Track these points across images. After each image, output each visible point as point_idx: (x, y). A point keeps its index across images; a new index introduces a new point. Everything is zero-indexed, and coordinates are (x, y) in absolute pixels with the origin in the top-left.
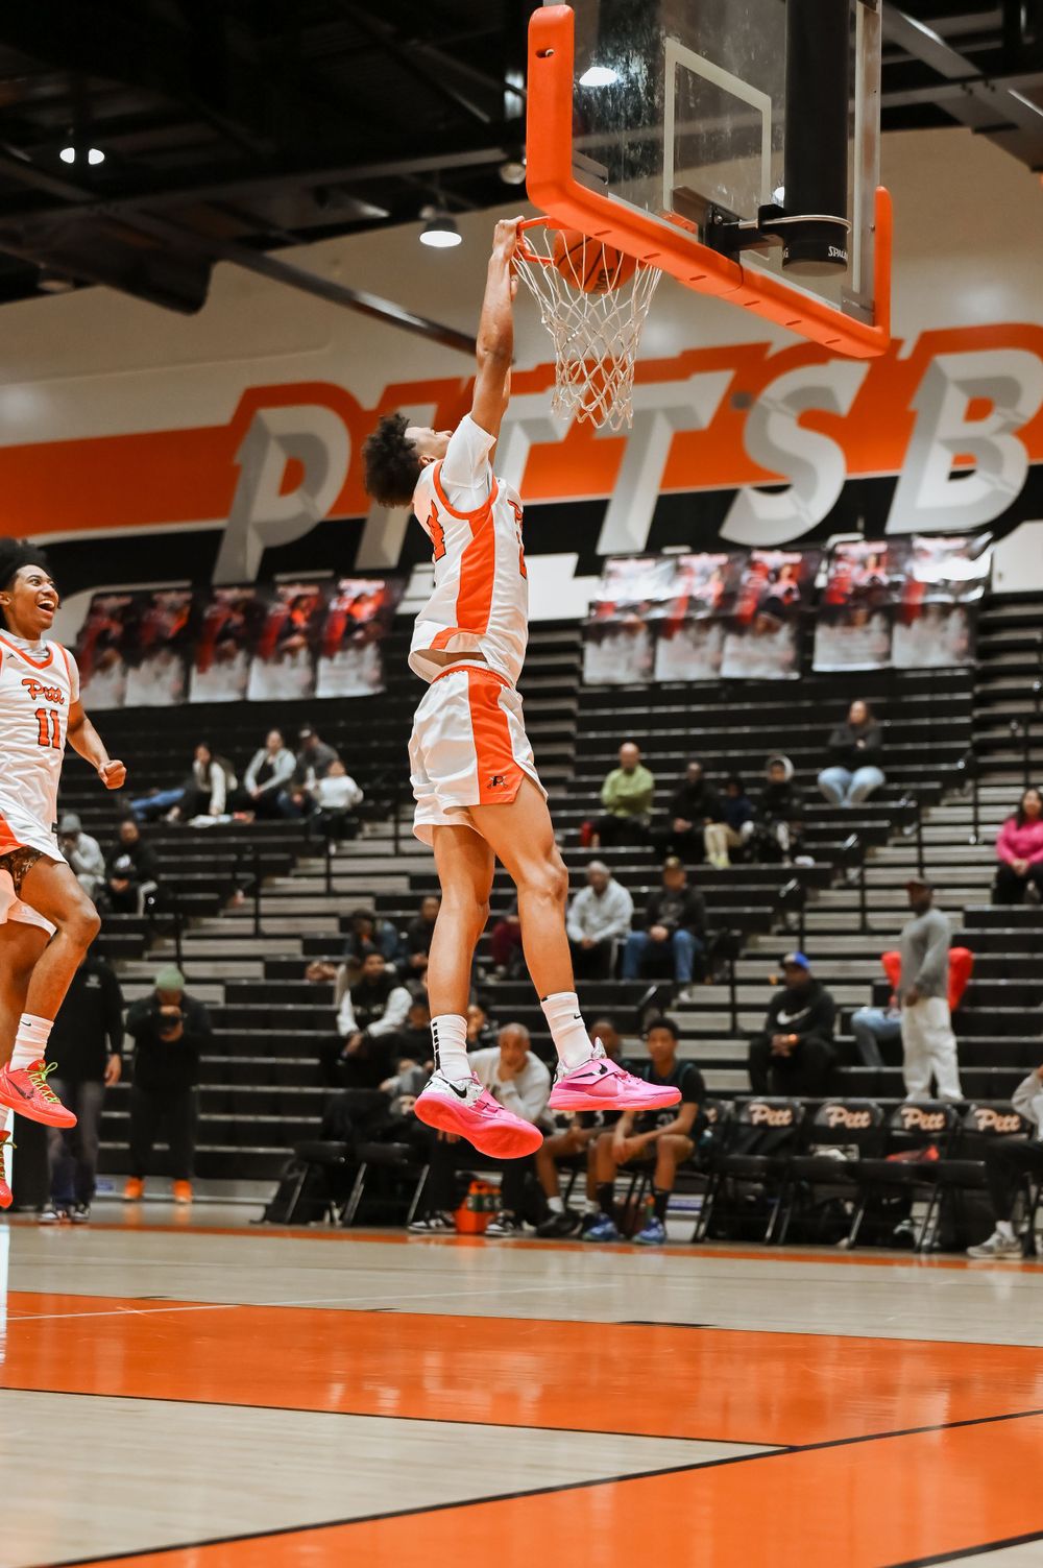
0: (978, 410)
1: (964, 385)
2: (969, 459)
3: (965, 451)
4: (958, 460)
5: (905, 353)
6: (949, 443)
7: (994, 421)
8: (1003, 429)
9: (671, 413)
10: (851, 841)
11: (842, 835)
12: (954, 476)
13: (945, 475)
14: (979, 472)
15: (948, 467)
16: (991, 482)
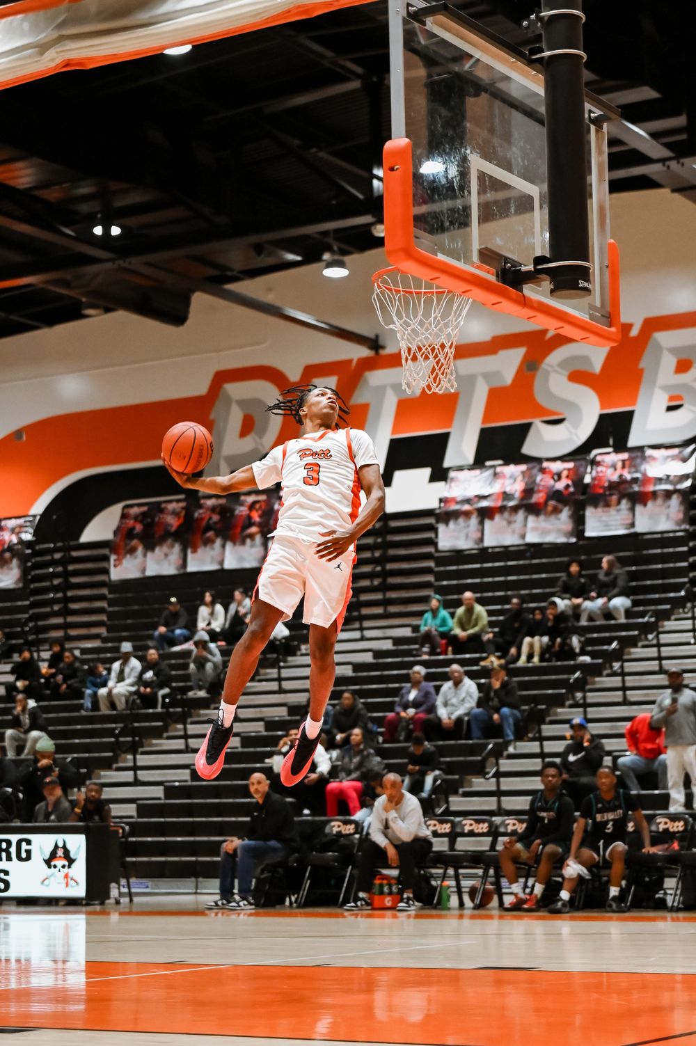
0: (683, 366)
1: (673, 351)
2: (679, 398)
3: (676, 393)
4: (671, 398)
5: (634, 332)
6: (665, 388)
7: (693, 372)
9: (487, 376)
10: (614, 645)
11: (609, 641)
12: (670, 409)
13: (664, 408)
14: (685, 406)
15: (665, 404)
16: (693, 412)
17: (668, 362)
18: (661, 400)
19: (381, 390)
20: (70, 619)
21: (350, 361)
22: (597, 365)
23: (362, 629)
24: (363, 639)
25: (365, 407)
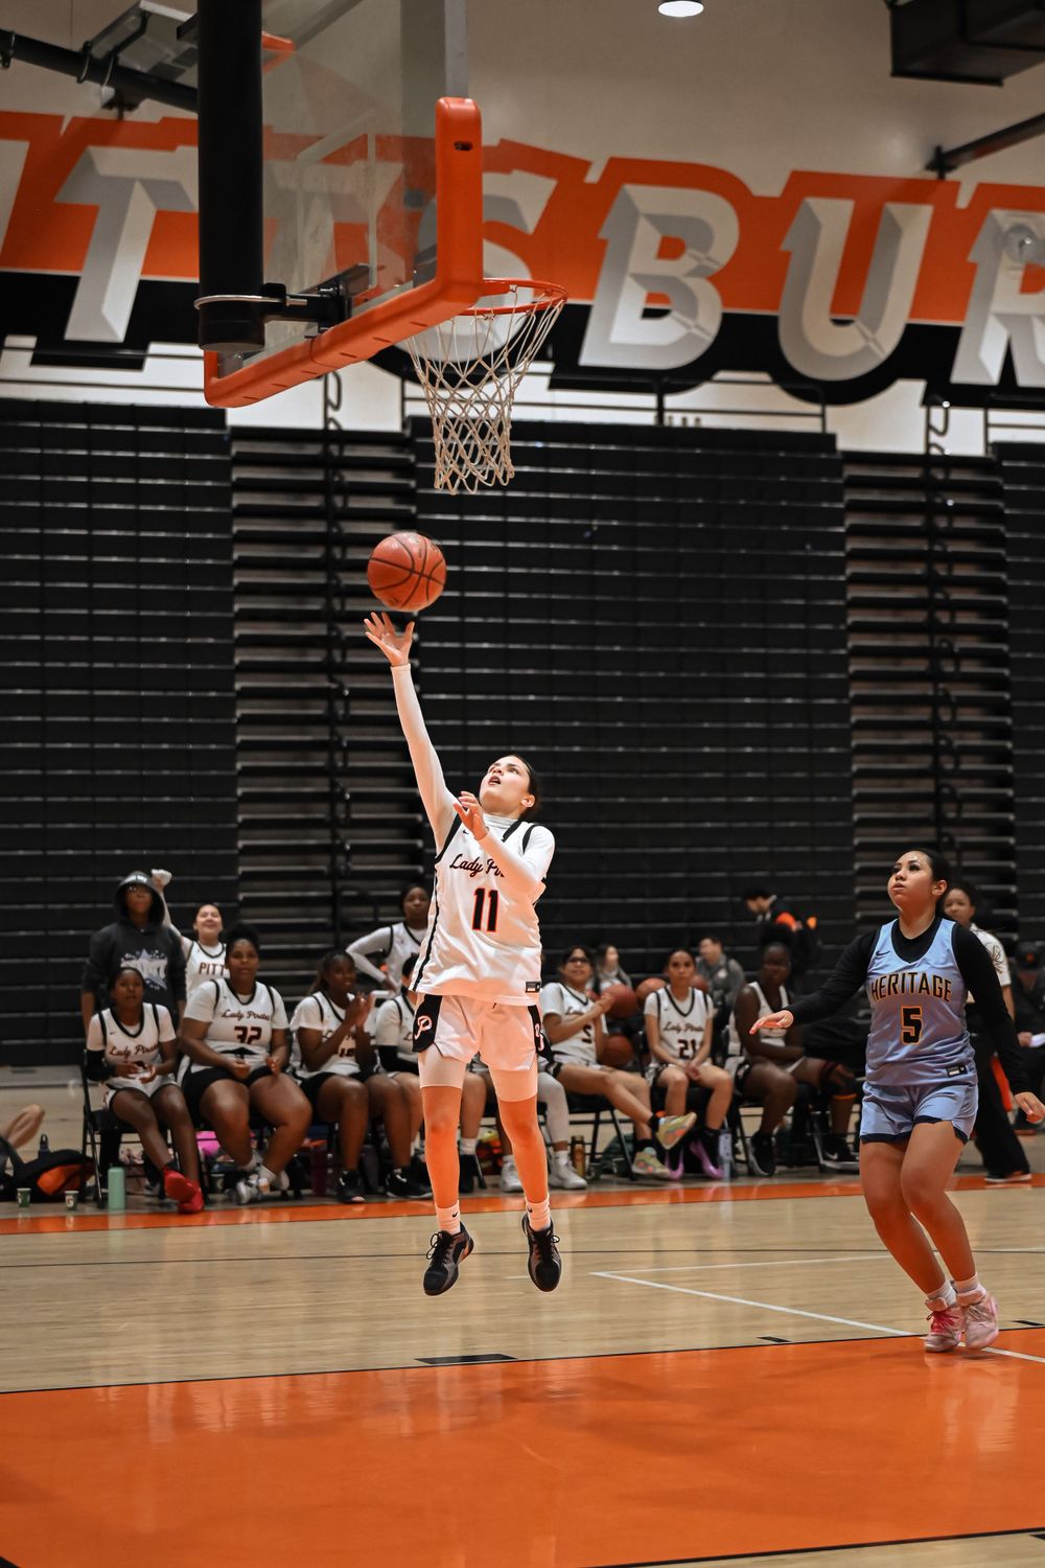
0: (671, 248)
1: (655, 220)
2: (664, 299)
3: (657, 289)
4: (651, 297)
5: (593, 176)
6: (640, 279)
7: (686, 262)
8: (695, 273)
12: (649, 314)
13: (639, 312)
14: (674, 314)
15: (640, 304)
16: (688, 326)
17: (647, 238)
18: (633, 300)
19: (123, 186)
21: (60, 119)
22: (531, 220)
25: (91, 212)
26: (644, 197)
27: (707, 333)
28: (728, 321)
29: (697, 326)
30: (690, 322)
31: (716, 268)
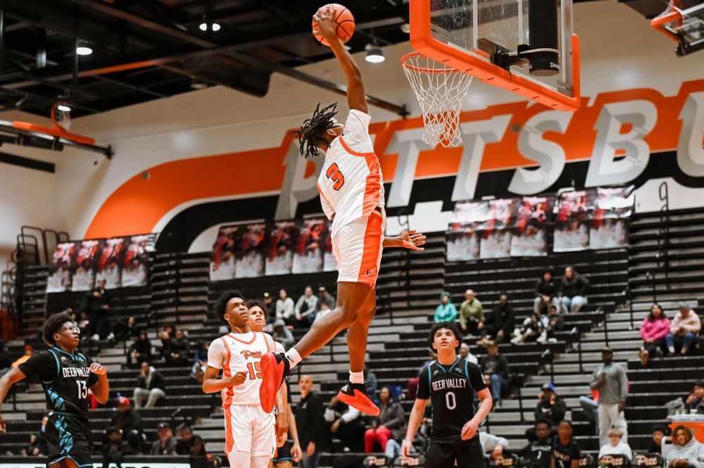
0: (626, 129)
1: (618, 117)
2: (623, 151)
3: (620, 148)
4: (617, 152)
5: (591, 104)
6: (612, 144)
7: (633, 133)
8: (637, 137)
9: (484, 135)
10: (574, 330)
11: (570, 328)
12: (616, 159)
13: (612, 159)
14: (627, 158)
15: (613, 156)
16: (633, 162)
17: (615, 126)
18: (610, 153)
19: (407, 144)
20: (181, 309)
21: (385, 124)
22: (563, 127)
23: (391, 318)
24: (392, 325)
25: (395, 157)
26: (613, 108)
27: (642, 163)
28: (653, 157)
29: (639, 162)
30: (634, 160)
31: (647, 133)
